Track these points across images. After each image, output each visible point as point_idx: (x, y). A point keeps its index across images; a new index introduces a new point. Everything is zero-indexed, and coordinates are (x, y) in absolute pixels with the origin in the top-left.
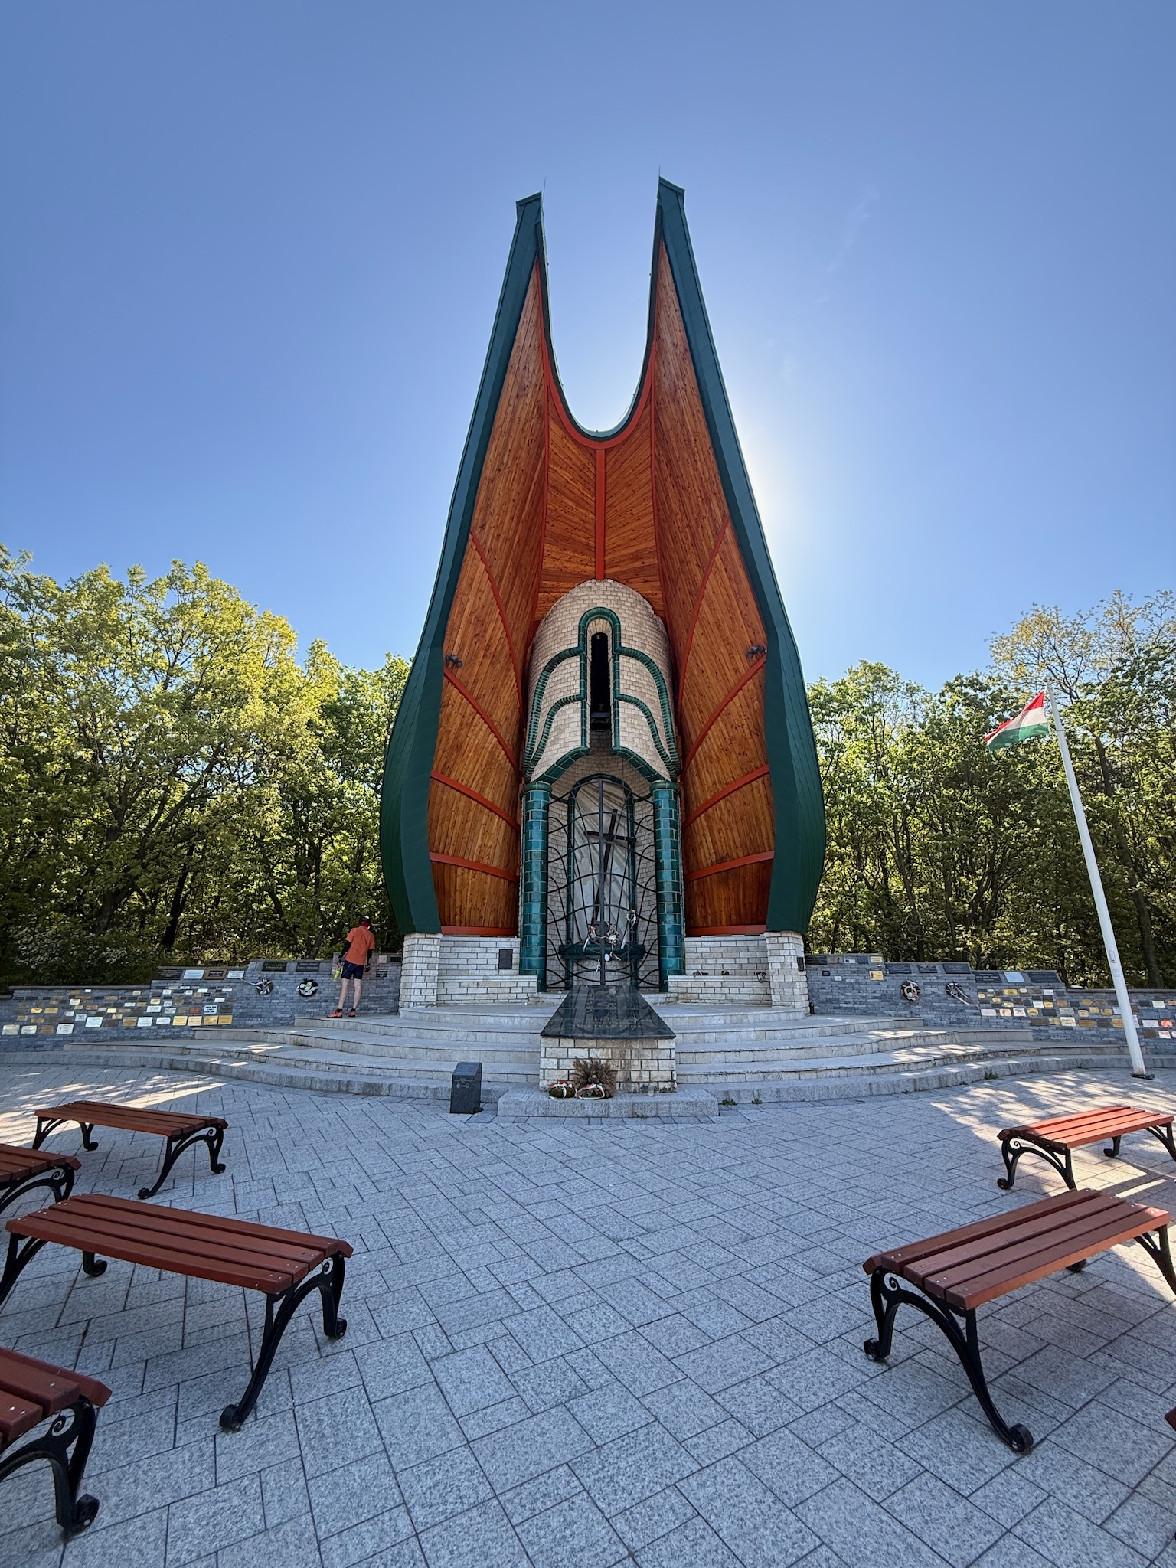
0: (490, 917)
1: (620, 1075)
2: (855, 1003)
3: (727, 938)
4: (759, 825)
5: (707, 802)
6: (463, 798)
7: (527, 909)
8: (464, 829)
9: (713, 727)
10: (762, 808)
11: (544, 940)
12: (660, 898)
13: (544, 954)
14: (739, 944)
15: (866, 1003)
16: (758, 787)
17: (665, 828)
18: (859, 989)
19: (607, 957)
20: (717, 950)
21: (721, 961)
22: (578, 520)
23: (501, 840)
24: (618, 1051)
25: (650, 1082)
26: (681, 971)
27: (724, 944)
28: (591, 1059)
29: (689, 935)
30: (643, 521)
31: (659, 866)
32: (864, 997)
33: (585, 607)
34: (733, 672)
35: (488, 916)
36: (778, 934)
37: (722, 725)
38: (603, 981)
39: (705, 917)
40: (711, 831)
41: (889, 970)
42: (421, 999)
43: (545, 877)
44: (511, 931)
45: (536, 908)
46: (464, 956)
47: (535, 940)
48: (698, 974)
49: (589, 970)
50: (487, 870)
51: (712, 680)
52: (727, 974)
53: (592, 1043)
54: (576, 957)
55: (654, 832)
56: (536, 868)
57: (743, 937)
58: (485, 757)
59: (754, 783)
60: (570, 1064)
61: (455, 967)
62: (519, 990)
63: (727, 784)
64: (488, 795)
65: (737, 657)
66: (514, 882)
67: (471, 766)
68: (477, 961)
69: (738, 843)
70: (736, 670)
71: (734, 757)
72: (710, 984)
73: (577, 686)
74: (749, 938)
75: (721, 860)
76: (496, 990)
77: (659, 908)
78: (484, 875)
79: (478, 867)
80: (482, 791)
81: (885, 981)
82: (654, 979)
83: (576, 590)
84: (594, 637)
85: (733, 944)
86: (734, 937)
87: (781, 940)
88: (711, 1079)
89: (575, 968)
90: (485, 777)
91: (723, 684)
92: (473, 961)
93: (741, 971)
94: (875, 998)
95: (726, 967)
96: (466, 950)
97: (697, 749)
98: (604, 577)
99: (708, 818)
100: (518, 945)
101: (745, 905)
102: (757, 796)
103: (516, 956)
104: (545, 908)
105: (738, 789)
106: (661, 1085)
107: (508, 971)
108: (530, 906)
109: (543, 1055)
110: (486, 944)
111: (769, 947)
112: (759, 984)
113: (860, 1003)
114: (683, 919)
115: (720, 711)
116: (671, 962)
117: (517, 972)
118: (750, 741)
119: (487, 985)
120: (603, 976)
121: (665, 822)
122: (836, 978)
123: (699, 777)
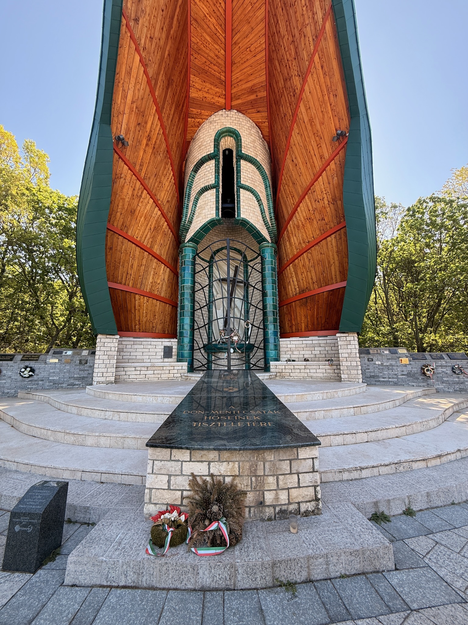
0: (159, 327)
1: (250, 498)
2: (389, 378)
3: (307, 339)
4: (330, 266)
5: (294, 256)
6: (138, 249)
7: (182, 320)
8: (139, 270)
9: (301, 205)
10: (333, 255)
11: (192, 340)
12: (265, 314)
13: (192, 349)
14: (314, 342)
15: (397, 378)
16: (331, 241)
17: (268, 272)
18: (392, 370)
19: (232, 350)
20: (300, 346)
21: (303, 352)
22: (213, 55)
23: (166, 280)
24: (247, 465)
25: (290, 503)
26: (277, 359)
27: (304, 342)
28: (212, 476)
29: (282, 337)
30: (258, 57)
31: (264, 294)
32: (395, 375)
33: (218, 127)
34: (319, 160)
35: (158, 326)
36: (347, 335)
37: (308, 201)
38: (229, 366)
39: (291, 327)
40: (296, 274)
41: (414, 358)
42: (103, 379)
43: (193, 301)
44: (173, 335)
45: (187, 320)
46: (141, 350)
47: (186, 340)
48: (290, 361)
49: (220, 359)
50: (157, 298)
51: (303, 169)
52: (308, 360)
53: (213, 455)
54: (214, 351)
55: (261, 273)
56: (187, 296)
57: (317, 338)
58: (153, 223)
59: (329, 239)
60: (183, 483)
61: (134, 357)
62: (176, 371)
63: (309, 242)
64: (156, 249)
65: (324, 146)
66: (174, 306)
67: (143, 228)
68: (149, 354)
69: (315, 279)
70: (321, 157)
71: (315, 222)
72: (297, 367)
73: (213, 179)
74: (321, 338)
75: (302, 291)
76: (160, 372)
77: (265, 320)
78: (155, 301)
79: (151, 296)
80: (152, 247)
81: (410, 364)
82: (261, 364)
83: (213, 117)
84: (224, 151)
85: (311, 342)
86: (310, 338)
87: (348, 339)
88: (346, 476)
89: (213, 357)
90: (154, 237)
91: (310, 171)
92: (146, 354)
93: (316, 359)
94: (403, 375)
95: (306, 356)
96: (142, 346)
97: (289, 223)
98: (231, 108)
99: (295, 266)
100: (176, 343)
101: (317, 319)
102: (330, 247)
103: (175, 351)
104: (193, 321)
105: (317, 244)
106: (303, 508)
107: (170, 360)
108: (183, 319)
109: (149, 470)
110: (155, 343)
111: (340, 343)
112: (328, 367)
113: (393, 378)
114: (279, 327)
115: (308, 190)
116: (272, 353)
117: (175, 360)
118: (328, 209)
119: (154, 368)
120: (229, 362)
121: (268, 267)
122: (377, 363)
123: (290, 241)
